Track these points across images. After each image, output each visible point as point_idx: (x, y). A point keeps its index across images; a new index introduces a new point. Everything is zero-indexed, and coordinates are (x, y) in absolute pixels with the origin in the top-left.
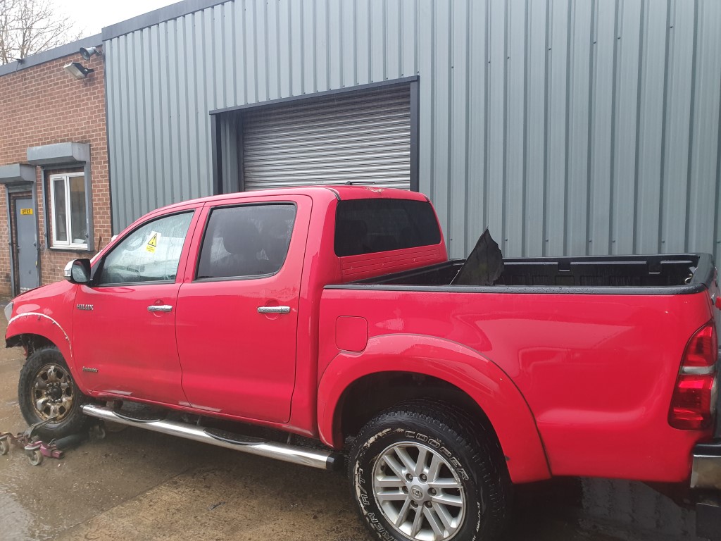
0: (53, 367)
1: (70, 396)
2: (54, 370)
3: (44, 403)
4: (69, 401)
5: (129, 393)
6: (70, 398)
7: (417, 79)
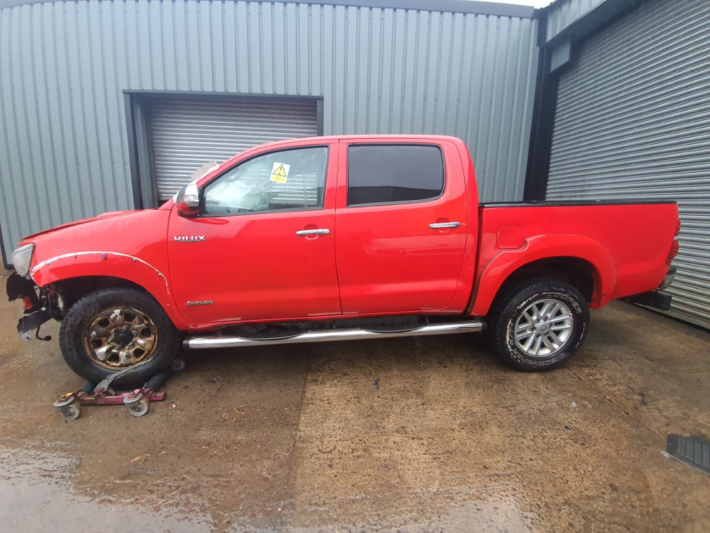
0: (117, 312)
1: (149, 336)
2: (121, 314)
3: (108, 351)
4: (150, 341)
5: (240, 319)
6: (152, 338)
7: (321, 99)
